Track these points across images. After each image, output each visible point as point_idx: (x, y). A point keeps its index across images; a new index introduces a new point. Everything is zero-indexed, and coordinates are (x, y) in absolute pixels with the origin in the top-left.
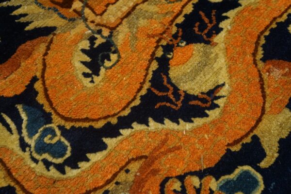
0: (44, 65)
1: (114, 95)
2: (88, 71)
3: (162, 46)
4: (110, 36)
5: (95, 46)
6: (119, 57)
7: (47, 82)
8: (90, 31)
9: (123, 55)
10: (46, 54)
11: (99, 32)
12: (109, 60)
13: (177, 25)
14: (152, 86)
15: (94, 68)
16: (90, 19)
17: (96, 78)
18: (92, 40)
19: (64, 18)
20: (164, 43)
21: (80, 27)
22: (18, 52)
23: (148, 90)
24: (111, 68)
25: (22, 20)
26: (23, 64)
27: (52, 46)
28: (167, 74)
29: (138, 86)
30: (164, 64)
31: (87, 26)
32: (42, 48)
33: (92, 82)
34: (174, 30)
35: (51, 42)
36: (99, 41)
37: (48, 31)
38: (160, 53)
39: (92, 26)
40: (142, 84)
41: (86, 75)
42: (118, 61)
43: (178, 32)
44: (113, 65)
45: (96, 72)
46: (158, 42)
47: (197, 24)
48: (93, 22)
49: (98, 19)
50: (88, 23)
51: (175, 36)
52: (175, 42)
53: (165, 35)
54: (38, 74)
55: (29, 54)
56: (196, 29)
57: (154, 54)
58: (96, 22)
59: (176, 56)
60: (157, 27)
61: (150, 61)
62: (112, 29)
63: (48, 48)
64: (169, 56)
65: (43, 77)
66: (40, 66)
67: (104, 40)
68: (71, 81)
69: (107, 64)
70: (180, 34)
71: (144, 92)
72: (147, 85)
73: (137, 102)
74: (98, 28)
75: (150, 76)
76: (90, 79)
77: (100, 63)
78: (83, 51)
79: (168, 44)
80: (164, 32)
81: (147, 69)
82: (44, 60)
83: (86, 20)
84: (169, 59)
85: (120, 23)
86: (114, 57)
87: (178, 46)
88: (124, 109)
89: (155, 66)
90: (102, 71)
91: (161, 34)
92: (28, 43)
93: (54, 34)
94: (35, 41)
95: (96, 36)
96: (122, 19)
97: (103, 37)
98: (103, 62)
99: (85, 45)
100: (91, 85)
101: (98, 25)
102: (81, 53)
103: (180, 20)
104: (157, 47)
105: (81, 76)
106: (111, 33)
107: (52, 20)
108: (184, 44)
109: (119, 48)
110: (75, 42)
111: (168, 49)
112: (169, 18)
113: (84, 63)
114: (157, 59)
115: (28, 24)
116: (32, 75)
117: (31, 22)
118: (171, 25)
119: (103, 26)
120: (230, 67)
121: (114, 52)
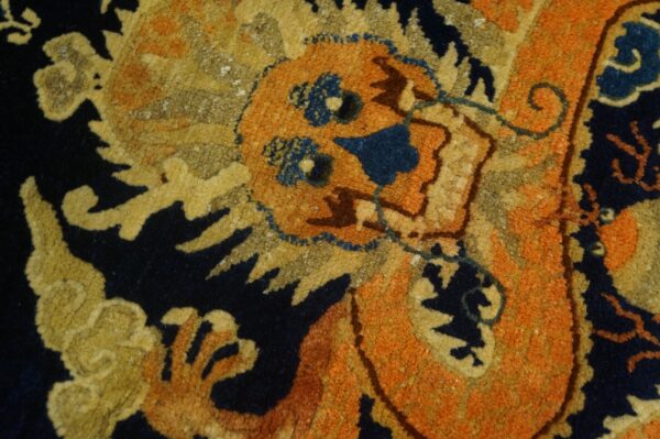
0: (368, 364)
2: (459, 343)
3: (573, 235)
4: (462, 252)
5: (445, 284)
6: (501, 289)
8: (417, 258)
9: (508, 284)
10: (359, 341)
11: (437, 251)
12: (487, 303)
13: (577, 179)
14: (596, 327)
15: (466, 331)
18: (432, 273)
20: (573, 227)
22: (304, 359)
23: (593, 337)
24: (498, 319)
25: (275, 285)
26: (325, 380)
27: (362, 318)
28: (613, 292)
29: (569, 336)
30: (595, 269)
31: (407, 249)
32: (344, 328)
33: (478, 363)
34: (577, 192)
35: (355, 309)
36: (448, 272)
37: (338, 287)
38: (577, 253)
39: (416, 244)
40: (575, 328)
41: (459, 354)
42: (504, 300)
43: (586, 194)
44: (500, 313)
45: (475, 340)
46: (562, 228)
47: (616, 164)
48: (413, 235)
49: (420, 226)
50: (406, 240)
51: (585, 204)
52: (592, 217)
53: (567, 211)
55: (327, 354)
56: (618, 174)
57: (566, 259)
58: (421, 232)
61: (568, 276)
62: (459, 235)
63: (357, 326)
64: (599, 252)
65: (379, 391)
67: (455, 266)
68: (436, 379)
69: (487, 313)
70: (593, 197)
71: (586, 346)
72: (586, 329)
73: (587, 374)
74: (431, 243)
75: (582, 308)
76: (470, 360)
77: (473, 318)
78: (427, 304)
79: (582, 227)
80: (563, 205)
81: (569, 295)
82: (361, 353)
83: (397, 235)
84: (601, 258)
85: (467, 219)
86: (491, 293)
87: (602, 223)
88: (569, 397)
89: (581, 282)
90: (486, 333)
91: (560, 211)
92: (314, 331)
93: (353, 291)
94: (324, 321)
95: (438, 262)
96: (467, 206)
97: (448, 259)
98: (478, 313)
99: (424, 289)
100: (478, 372)
101: (427, 236)
102: (426, 311)
103: (578, 166)
104: (565, 242)
105: (452, 361)
106: (460, 244)
108: (610, 215)
109: (491, 269)
110: (403, 292)
111: (588, 236)
112: (555, 171)
113: (442, 330)
114: (578, 266)
115: (291, 289)
116: (357, 396)
117: (296, 284)
118: (565, 183)
119: (437, 234)
121: (488, 284)
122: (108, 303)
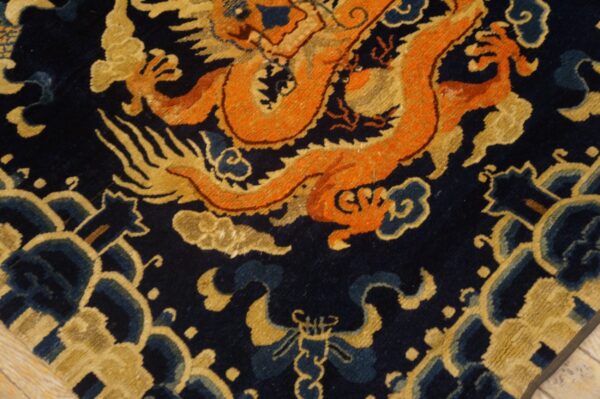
0: (224, 94)
1: (291, 120)
2: (266, 98)
3: (339, 72)
4: (287, 64)
5: (272, 75)
6: (296, 84)
7: (227, 110)
8: (267, 61)
9: (299, 83)
10: (225, 84)
11: (276, 61)
12: (286, 87)
13: (354, 51)
14: (328, 110)
15: (271, 94)
16: (267, 49)
17: (273, 105)
18: (269, 69)
19: (241, 48)
20: (340, 69)
21: (257, 57)
22: (198, 84)
23: (325, 114)
24: (287, 94)
25: (202, 53)
26: (204, 94)
27: (230, 77)
28: (343, 98)
29: (314, 110)
30: (340, 89)
31: (264, 56)
32: (221, 78)
33: (270, 108)
34: (351, 56)
35: (229, 73)
36: (276, 69)
37: (226, 62)
38: (336, 79)
39: (269, 56)
40: (319, 108)
41: (264, 102)
42: (294, 88)
43: (354, 58)
44: (290, 92)
45: (273, 99)
46: (335, 67)
47: (375, 49)
48: (269, 51)
49: (275, 49)
50: (265, 52)
51: (352, 62)
52: (351, 68)
53: (341, 62)
54: (219, 103)
55: (209, 85)
56: (373, 54)
57: (330, 79)
58: (273, 51)
59: (352, 81)
60: (334, 54)
61: (326, 87)
62: (289, 58)
63: (227, 79)
64: (345, 81)
65: (223, 105)
66: (220, 96)
67: (280, 69)
68: (249, 108)
69: (284, 91)
70: (357, 59)
71: (320, 116)
72: (323, 109)
73: (314, 125)
74: (275, 57)
75: (326, 101)
76: (267, 106)
77: (277, 90)
78: (261, 80)
79: (344, 71)
80: (341, 59)
81: (323, 94)
82: (223, 90)
83: (262, 50)
84: (345, 84)
85: (297, 52)
86: (290, 84)
87: (354, 71)
88: (301, 132)
89: (331, 91)
90: (280, 97)
91: (338, 60)
92: (208, 75)
93: (232, 65)
94: (214, 73)
95: (273, 65)
96: (299, 47)
97: (279, 66)
98: (280, 89)
99: (263, 74)
100: (269, 111)
101: (275, 54)
102: (258, 82)
103: (357, 46)
104: (333, 73)
105: (259, 104)
106: (288, 61)
107: (230, 52)
108: (360, 69)
109: (295, 75)
110: (253, 72)
111: (345, 74)
112: (347, 44)
113: (262, 91)
114: (333, 84)
115: (207, 56)
116: (213, 104)
117: (209, 55)
118: (348, 51)
119: (280, 55)
120: (405, 90)
121: (291, 80)
122: (132, 39)
